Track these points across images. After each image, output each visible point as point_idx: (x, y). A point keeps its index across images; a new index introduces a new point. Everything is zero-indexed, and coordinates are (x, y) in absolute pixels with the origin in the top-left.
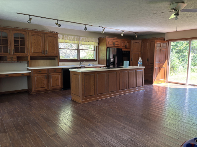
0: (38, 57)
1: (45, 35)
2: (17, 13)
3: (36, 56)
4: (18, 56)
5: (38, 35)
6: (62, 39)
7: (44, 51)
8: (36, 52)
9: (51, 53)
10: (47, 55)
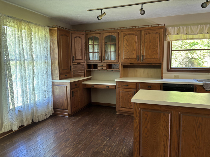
0: (131, 65)
1: (143, 32)
2: (88, 11)
3: (129, 63)
4: (108, 64)
5: (133, 34)
6: (176, 33)
7: (139, 57)
8: (128, 58)
9: (151, 58)
10: (143, 61)
